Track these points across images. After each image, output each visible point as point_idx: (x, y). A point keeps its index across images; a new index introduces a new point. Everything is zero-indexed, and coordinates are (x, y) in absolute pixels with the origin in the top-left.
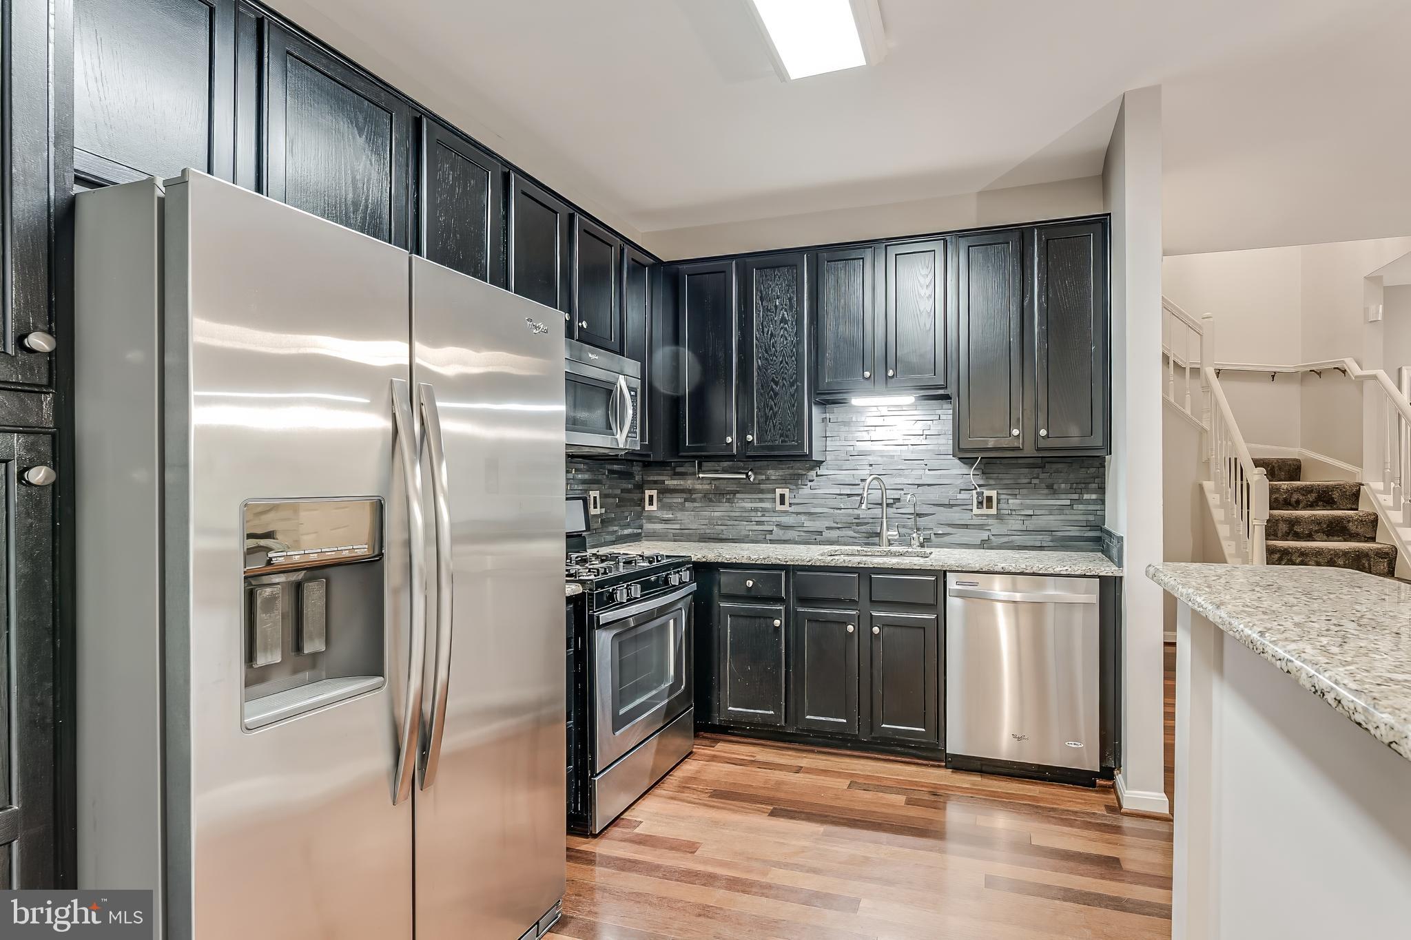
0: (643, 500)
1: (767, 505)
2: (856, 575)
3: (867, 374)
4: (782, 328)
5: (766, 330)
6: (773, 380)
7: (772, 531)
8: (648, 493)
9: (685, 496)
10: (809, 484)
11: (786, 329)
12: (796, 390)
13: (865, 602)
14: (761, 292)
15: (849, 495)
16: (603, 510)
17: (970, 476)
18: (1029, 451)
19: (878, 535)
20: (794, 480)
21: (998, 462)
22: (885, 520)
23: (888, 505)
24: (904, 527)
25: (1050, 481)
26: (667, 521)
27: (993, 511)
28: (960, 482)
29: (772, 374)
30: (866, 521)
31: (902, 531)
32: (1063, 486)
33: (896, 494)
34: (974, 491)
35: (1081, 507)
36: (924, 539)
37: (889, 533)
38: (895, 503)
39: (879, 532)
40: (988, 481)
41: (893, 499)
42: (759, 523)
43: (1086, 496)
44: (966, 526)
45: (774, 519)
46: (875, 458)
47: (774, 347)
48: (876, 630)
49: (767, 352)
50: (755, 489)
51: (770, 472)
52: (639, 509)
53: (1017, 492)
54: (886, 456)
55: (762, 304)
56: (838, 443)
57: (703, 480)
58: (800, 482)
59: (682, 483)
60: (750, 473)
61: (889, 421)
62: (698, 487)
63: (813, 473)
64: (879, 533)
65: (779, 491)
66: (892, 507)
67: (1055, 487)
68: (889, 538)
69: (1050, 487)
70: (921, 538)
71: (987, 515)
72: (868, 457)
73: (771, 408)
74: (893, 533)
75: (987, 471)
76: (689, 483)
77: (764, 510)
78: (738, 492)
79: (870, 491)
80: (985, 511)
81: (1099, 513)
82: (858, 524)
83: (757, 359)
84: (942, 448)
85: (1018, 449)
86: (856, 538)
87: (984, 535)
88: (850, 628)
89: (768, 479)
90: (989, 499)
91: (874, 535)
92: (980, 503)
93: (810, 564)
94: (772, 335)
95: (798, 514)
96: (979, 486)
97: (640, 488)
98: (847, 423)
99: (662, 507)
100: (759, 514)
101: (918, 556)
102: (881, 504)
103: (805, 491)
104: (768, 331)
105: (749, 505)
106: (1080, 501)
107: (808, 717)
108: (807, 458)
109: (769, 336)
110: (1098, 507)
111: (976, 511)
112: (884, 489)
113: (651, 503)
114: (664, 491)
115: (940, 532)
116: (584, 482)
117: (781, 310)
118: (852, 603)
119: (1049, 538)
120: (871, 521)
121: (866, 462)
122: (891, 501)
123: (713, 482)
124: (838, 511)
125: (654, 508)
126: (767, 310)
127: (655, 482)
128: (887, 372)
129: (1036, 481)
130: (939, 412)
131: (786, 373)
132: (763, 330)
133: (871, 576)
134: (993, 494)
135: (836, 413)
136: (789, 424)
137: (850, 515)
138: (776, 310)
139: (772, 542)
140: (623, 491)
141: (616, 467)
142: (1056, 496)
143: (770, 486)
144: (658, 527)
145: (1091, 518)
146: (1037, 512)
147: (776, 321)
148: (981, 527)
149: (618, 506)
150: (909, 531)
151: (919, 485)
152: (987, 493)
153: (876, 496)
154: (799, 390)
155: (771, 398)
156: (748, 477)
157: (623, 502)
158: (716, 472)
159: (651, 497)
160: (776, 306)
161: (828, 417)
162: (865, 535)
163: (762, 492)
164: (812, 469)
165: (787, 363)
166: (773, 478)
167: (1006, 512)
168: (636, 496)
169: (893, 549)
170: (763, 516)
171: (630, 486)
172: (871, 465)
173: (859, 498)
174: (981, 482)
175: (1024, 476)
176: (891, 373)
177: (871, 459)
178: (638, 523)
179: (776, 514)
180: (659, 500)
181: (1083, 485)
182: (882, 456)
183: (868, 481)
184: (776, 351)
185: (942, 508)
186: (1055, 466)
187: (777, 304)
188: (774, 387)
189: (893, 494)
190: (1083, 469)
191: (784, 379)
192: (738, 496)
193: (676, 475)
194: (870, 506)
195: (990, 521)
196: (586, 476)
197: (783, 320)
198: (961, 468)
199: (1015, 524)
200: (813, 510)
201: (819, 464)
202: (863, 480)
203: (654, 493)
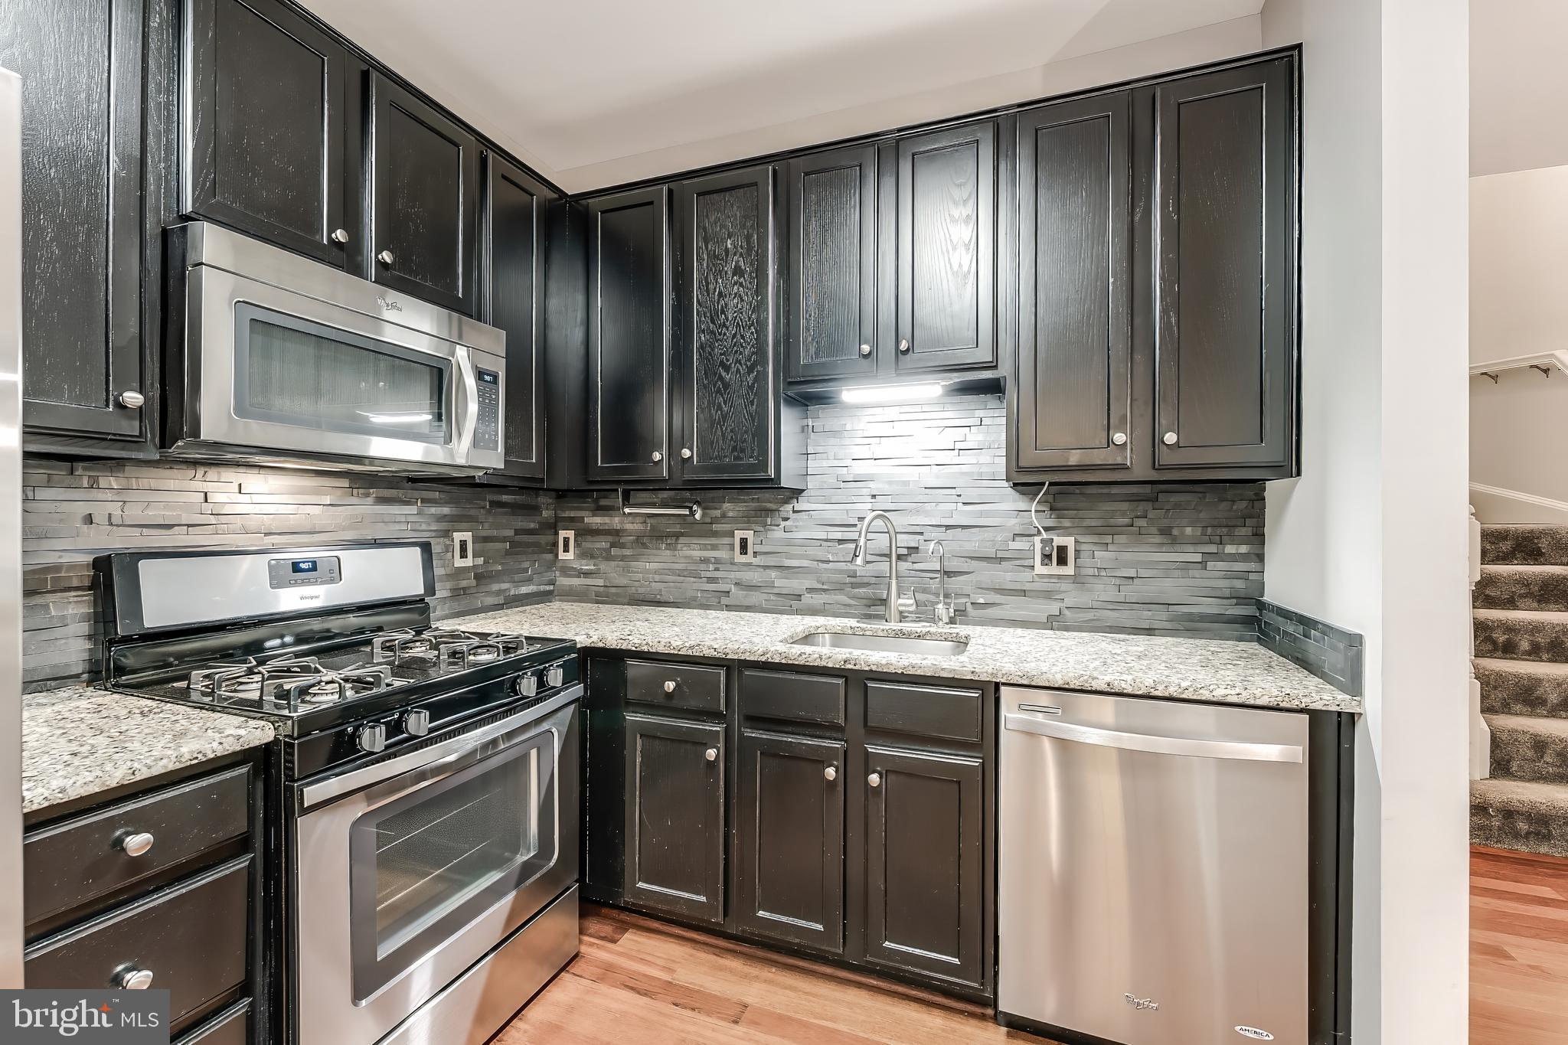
0: (555, 544)
1: (722, 554)
2: (841, 681)
3: (866, 348)
4: (736, 283)
5: (711, 287)
6: (722, 364)
7: (728, 592)
8: (562, 534)
9: (610, 538)
10: (783, 524)
11: (741, 285)
12: (756, 380)
13: (856, 729)
14: (705, 229)
15: (841, 541)
16: (480, 561)
17: (1031, 512)
18: (1141, 471)
19: (884, 602)
20: (761, 516)
21: (1077, 491)
22: (894, 582)
23: (899, 557)
24: (925, 591)
25: (1165, 523)
26: (587, 574)
27: (1069, 570)
28: (1014, 523)
29: (721, 354)
30: (866, 580)
31: (920, 596)
32: (1189, 530)
33: (912, 541)
34: (1037, 539)
35: (1221, 565)
36: (955, 611)
37: (900, 601)
38: (909, 555)
39: (885, 597)
40: (1060, 522)
41: (908, 548)
42: (712, 580)
43: (1230, 549)
44: (1024, 593)
45: (732, 575)
46: (880, 486)
47: (723, 312)
48: (874, 779)
49: (713, 322)
50: (705, 531)
51: (727, 505)
52: (550, 556)
53: (1108, 539)
54: (897, 482)
55: (707, 248)
56: (825, 463)
57: (630, 518)
58: (769, 520)
59: (607, 521)
60: (695, 507)
61: (900, 428)
62: (629, 526)
63: (789, 507)
64: (885, 600)
65: (739, 534)
66: (906, 561)
67: (1175, 532)
68: (901, 608)
69: (1165, 532)
70: (952, 610)
71: (1059, 577)
72: (871, 485)
73: (720, 408)
74: (907, 602)
75: (1059, 505)
76: (615, 522)
77: (717, 561)
78: (682, 535)
79: (870, 536)
80: (1054, 569)
81: (1252, 576)
82: (854, 585)
83: (698, 333)
84: (984, 469)
85: (1122, 467)
86: (849, 605)
87: (1054, 608)
88: (830, 773)
89: (724, 516)
90: (1062, 551)
91: (879, 603)
92: (1047, 558)
93: (763, 659)
94: (720, 294)
95: (766, 567)
96: (1046, 529)
97: (553, 527)
98: (835, 433)
99: (584, 554)
100: (711, 567)
101: (946, 640)
102: (889, 556)
103: (778, 534)
104: (715, 289)
105: (697, 554)
106: (1218, 556)
107: (761, 913)
108: (772, 485)
109: (716, 298)
110: (1253, 566)
111: (1039, 569)
112: (892, 533)
113: (566, 550)
114: (583, 533)
115: (981, 601)
116: (441, 518)
117: (735, 254)
118: (832, 729)
119: (1164, 616)
120: (873, 581)
121: (865, 491)
122: (905, 551)
123: (648, 521)
124: (825, 566)
125: (570, 556)
126: (713, 256)
127: (572, 519)
128: (897, 343)
129: (1142, 522)
130: (980, 413)
131: (741, 353)
132: (707, 287)
133: (866, 685)
134: (1069, 541)
135: (823, 418)
136: (746, 432)
137: (840, 572)
138: (727, 256)
139: (729, 608)
140: (517, 532)
141: (505, 498)
142: (1177, 548)
143: (726, 527)
144: (576, 582)
145: (1239, 584)
146: (1143, 573)
147: (726, 273)
148: (1048, 595)
149: (507, 553)
150: (932, 598)
151: (948, 527)
152: (1059, 541)
153: (882, 542)
154: (762, 377)
155: (719, 391)
156: (692, 514)
157: (516, 548)
158: (653, 505)
159: (566, 541)
160: (727, 250)
161: (810, 424)
162: (865, 602)
163: (715, 534)
164: (786, 501)
165: (743, 337)
166: (731, 514)
167: (1091, 572)
168: (544, 539)
169: (907, 626)
170: (717, 569)
171: (532, 525)
172: (874, 496)
173: (853, 546)
174: (1050, 523)
175: (1121, 512)
176: (904, 346)
177: (874, 487)
178: (549, 575)
179: (735, 568)
180: (577, 544)
181: (1225, 530)
182: (890, 483)
183: (866, 521)
184: (727, 319)
185: (984, 564)
186: (1175, 498)
187: (729, 246)
188: (724, 374)
189: (905, 541)
190: (1224, 504)
191: (738, 361)
192: (682, 540)
193: (600, 510)
194: (869, 558)
195: (1064, 586)
196: (446, 510)
197: (737, 270)
198: (1014, 501)
199: (1104, 591)
200: (788, 563)
201: (796, 493)
202: (861, 519)
203: (571, 534)
